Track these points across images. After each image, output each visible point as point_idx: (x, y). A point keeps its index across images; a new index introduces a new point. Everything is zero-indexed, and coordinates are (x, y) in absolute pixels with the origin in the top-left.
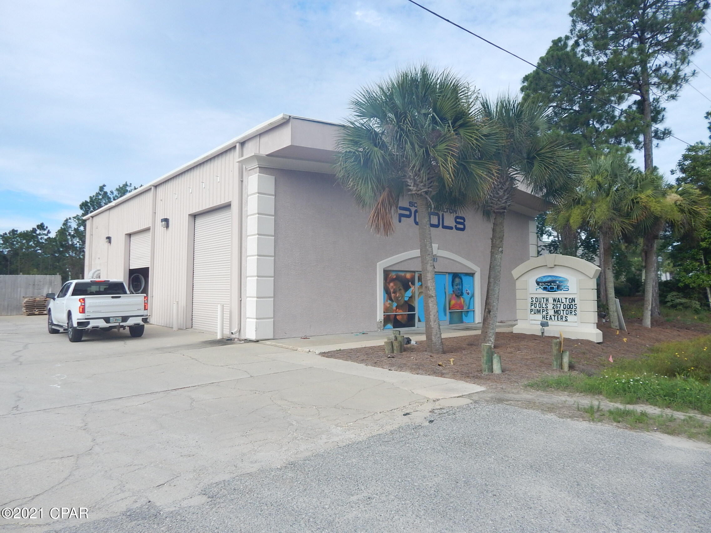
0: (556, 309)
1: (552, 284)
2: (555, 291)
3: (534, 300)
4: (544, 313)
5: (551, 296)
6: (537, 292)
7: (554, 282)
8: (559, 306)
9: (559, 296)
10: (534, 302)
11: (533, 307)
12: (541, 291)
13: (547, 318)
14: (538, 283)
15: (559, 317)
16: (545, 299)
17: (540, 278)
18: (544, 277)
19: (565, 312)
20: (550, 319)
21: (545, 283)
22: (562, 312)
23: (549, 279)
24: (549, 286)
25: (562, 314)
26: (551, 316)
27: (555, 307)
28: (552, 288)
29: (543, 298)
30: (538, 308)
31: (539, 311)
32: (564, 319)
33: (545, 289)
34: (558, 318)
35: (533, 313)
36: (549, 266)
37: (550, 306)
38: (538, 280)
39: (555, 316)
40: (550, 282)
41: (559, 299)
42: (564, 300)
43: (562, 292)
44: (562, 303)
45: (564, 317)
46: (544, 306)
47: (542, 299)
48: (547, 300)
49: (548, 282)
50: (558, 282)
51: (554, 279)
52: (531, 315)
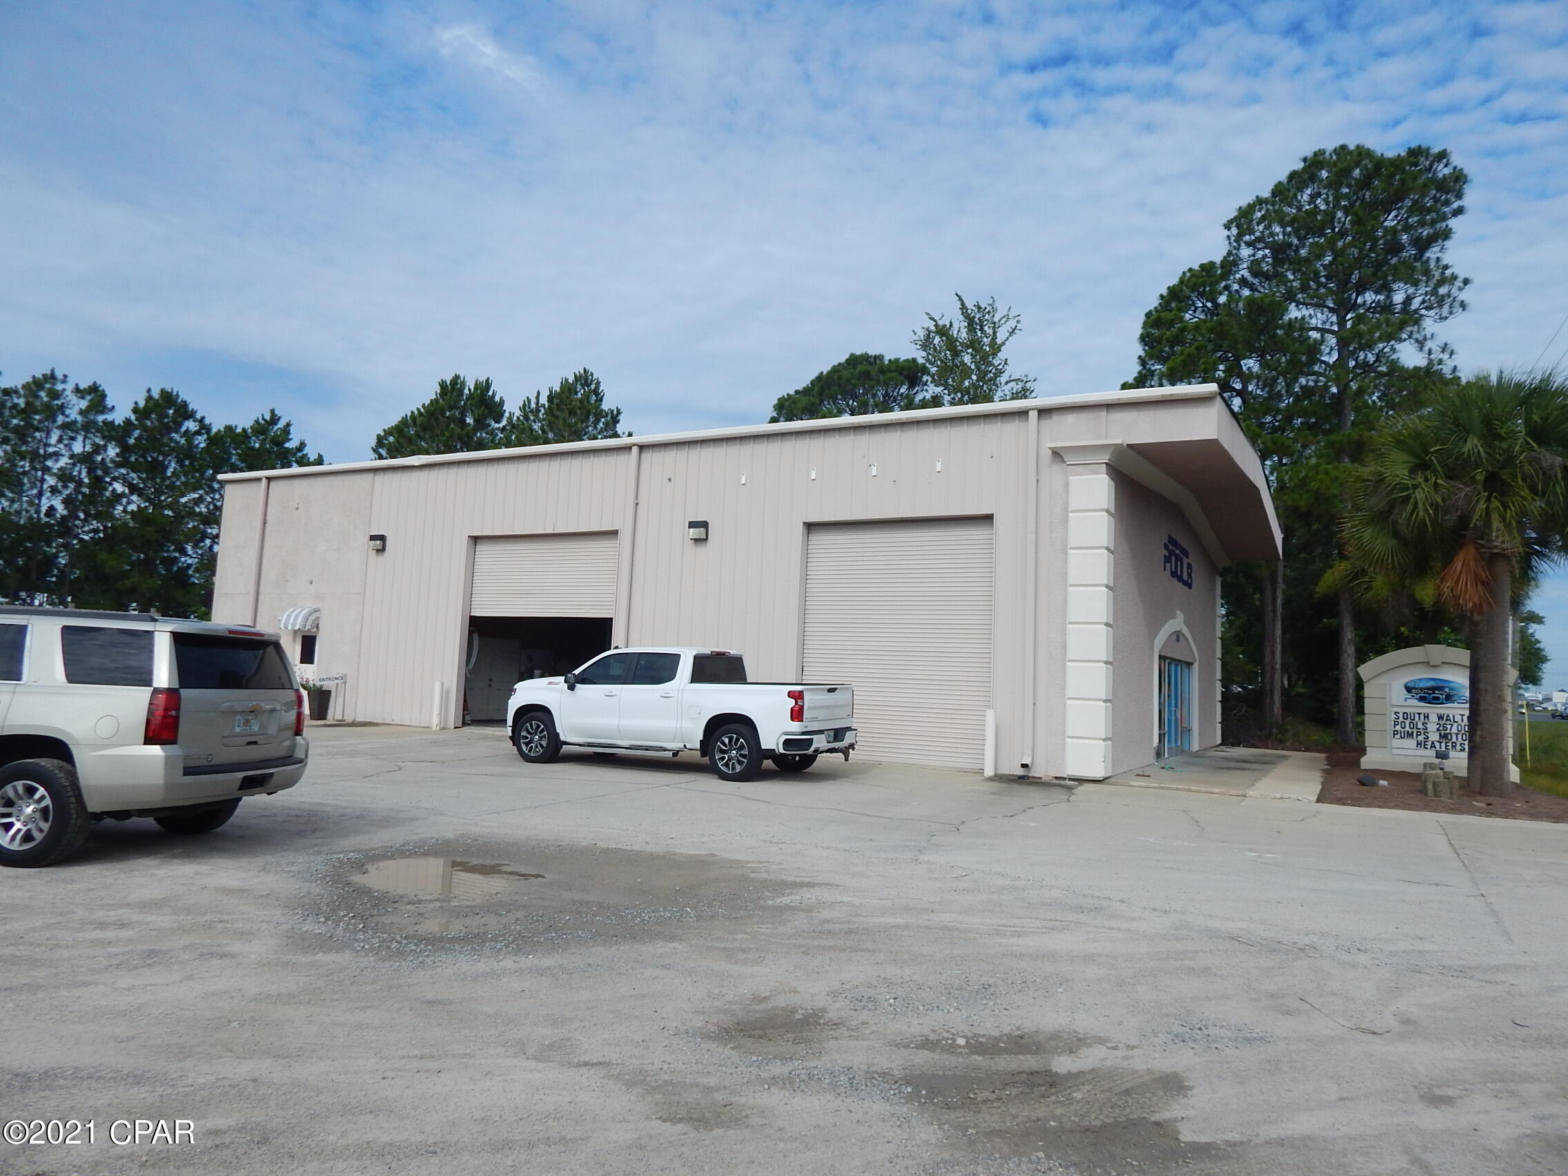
0: (1443, 732)
1: (1437, 692)
2: (1442, 704)
3: (1401, 715)
4: (1421, 738)
5: (1433, 711)
6: (1406, 704)
7: (1440, 688)
8: (1449, 727)
9: (1451, 713)
10: (1401, 719)
11: (1398, 728)
12: (1415, 702)
13: (1425, 745)
14: (1409, 689)
15: (1450, 744)
16: (1422, 716)
17: (1413, 681)
18: (1421, 680)
19: (1460, 736)
20: (1431, 747)
21: (1421, 689)
22: (1454, 736)
23: (1431, 684)
24: (1430, 694)
25: (1454, 739)
26: (1433, 743)
27: (1441, 728)
28: (1438, 698)
29: (1419, 714)
30: (1407, 728)
31: (1410, 735)
32: (1458, 747)
33: (1422, 699)
34: (1446, 746)
35: (1397, 736)
36: (1432, 664)
37: (1432, 727)
38: (1409, 685)
39: (1440, 743)
40: (1433, 689)
41: (1448, 716)
42: (1458, 718)
43: (1456, 705)
44: (1455, 722)
45: (1458, 744)
46: (1420, 726)
47: (1417, 716)
48: (1426, 717)
49: (1429, 689)
50: (1447, 690)
51: (1440, 684)
52: (1394, 740)
